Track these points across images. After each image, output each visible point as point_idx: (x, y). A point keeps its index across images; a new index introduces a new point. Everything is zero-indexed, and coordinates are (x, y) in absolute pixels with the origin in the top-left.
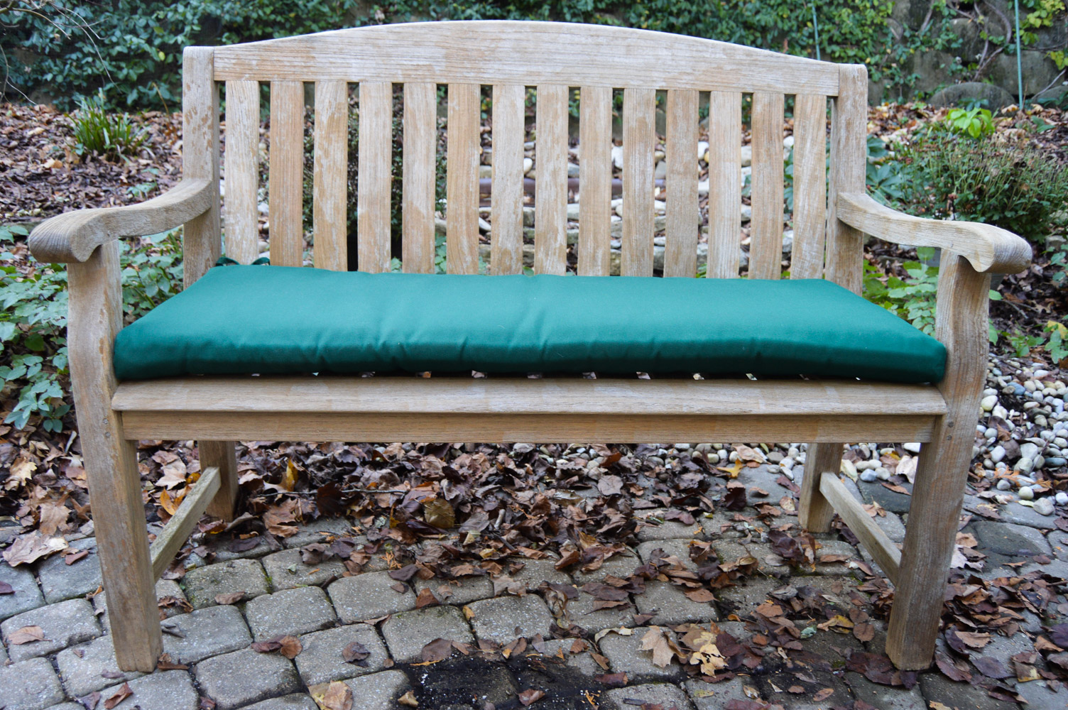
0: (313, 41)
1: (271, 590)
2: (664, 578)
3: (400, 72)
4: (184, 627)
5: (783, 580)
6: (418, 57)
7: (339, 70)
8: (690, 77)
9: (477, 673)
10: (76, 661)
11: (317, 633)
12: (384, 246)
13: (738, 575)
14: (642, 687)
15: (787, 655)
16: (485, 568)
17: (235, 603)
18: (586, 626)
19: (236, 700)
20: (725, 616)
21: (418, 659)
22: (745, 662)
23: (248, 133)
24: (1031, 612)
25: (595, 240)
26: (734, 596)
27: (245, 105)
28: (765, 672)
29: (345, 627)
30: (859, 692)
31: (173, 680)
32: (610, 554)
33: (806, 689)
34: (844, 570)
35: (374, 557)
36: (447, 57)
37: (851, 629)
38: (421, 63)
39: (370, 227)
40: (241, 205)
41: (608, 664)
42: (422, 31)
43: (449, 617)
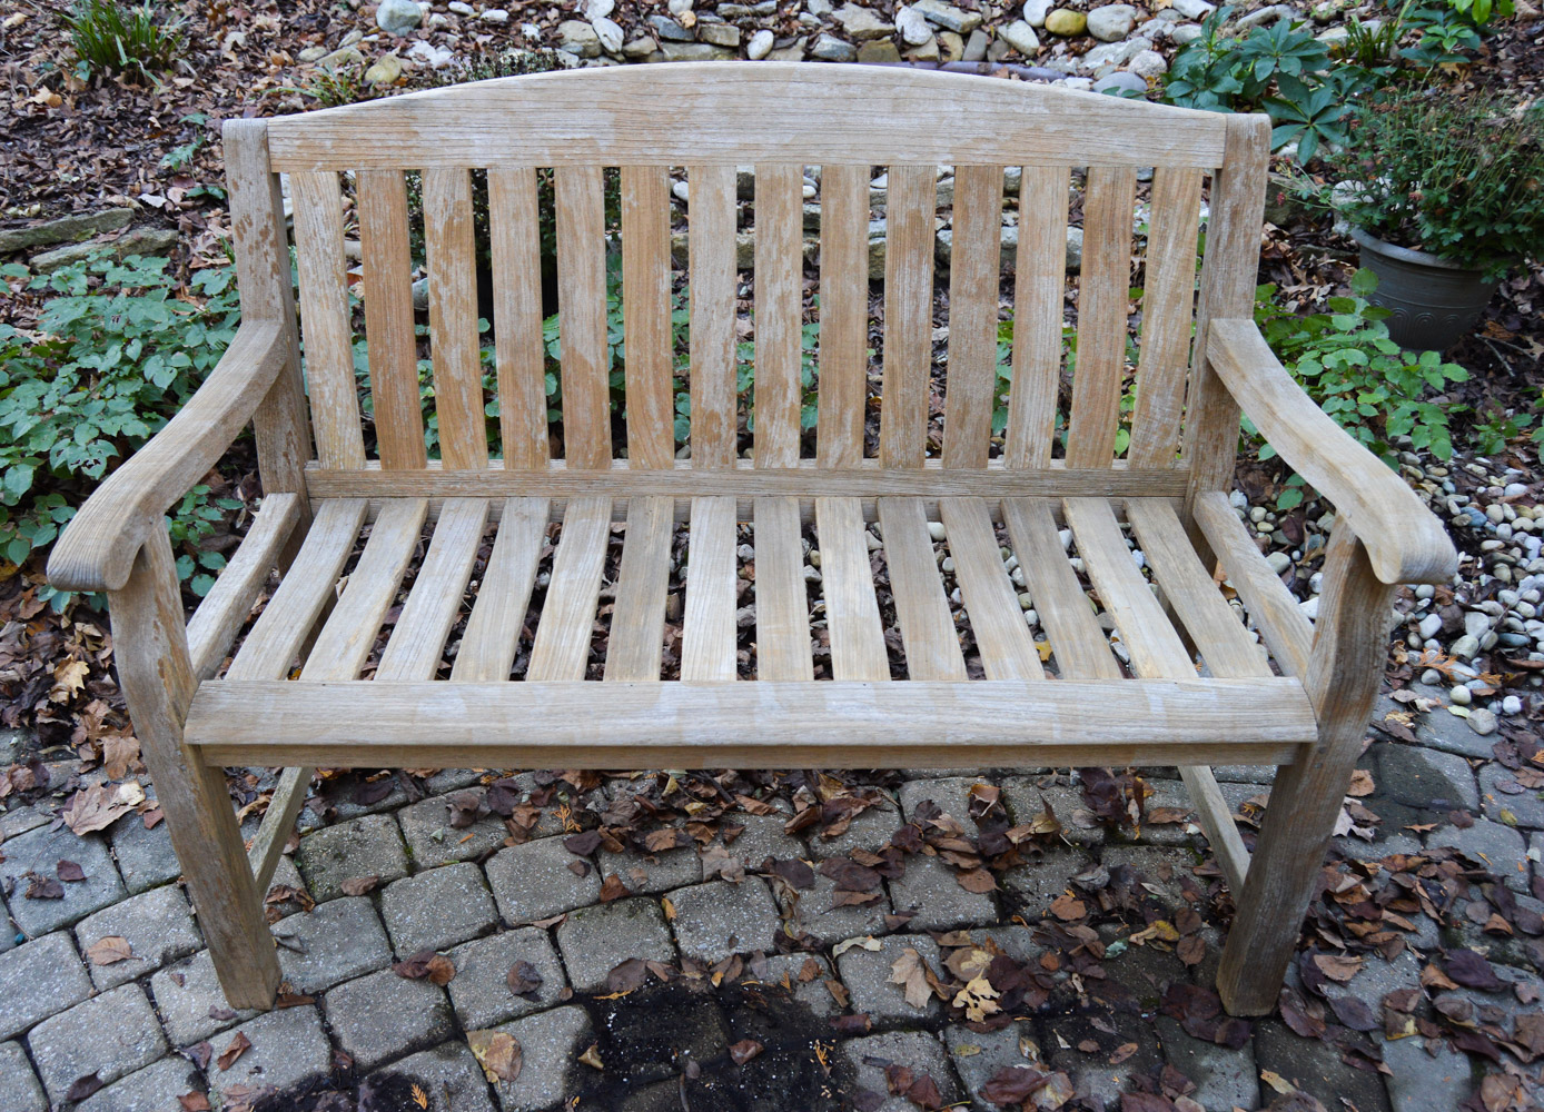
0: (413, 108)
1: (413, 869)
2: (929, 850)
3: (547, 151)
4: (305, 935)
5: (1093, 854)
6: (574, 127)
7: (456, 151)
8: (992, 146)
9: (678, 1012)
10: (176, 991)
11: (474, 944)
12: (537, 411)
13: (1032, 848)
14: (889, 1037)
15: (1084, 985)
16: (691, 833)
17: (367, 893)
18: (822, 933)
19: (378, 1055)
20: (1008, 915)
21: (603, 989)
22: (1027, 997)
23: (329, 250)
24: (1428, 916)
25: (843, 396)
26: (1023, 883)
27: (321, 208)
28: (1051, 1014)
29: (509, 933)
30: (1171, 1050)
31: (298, 1022)
32: (860, 809)
33: (1101, 1045)
34: (1179, 836)
35: (545, 811)
36: (616, 125)
37: (1174, 944)
38: (577, 136)
39: (516, 384)
40: (328, 357)
41: (847, 997)
42: (578, 86)
43: (643, 917)
